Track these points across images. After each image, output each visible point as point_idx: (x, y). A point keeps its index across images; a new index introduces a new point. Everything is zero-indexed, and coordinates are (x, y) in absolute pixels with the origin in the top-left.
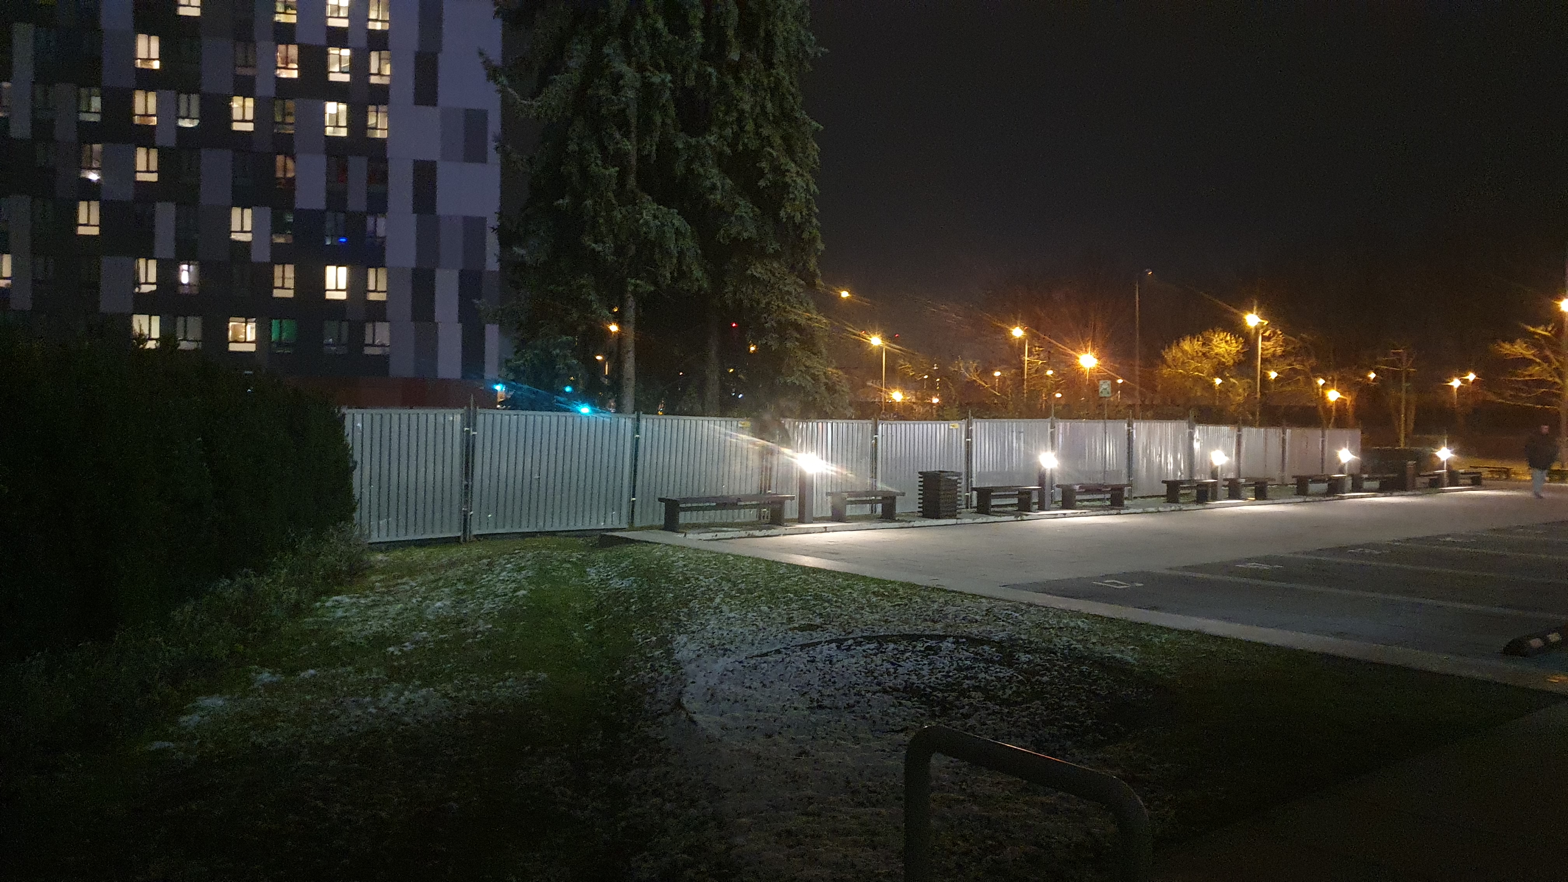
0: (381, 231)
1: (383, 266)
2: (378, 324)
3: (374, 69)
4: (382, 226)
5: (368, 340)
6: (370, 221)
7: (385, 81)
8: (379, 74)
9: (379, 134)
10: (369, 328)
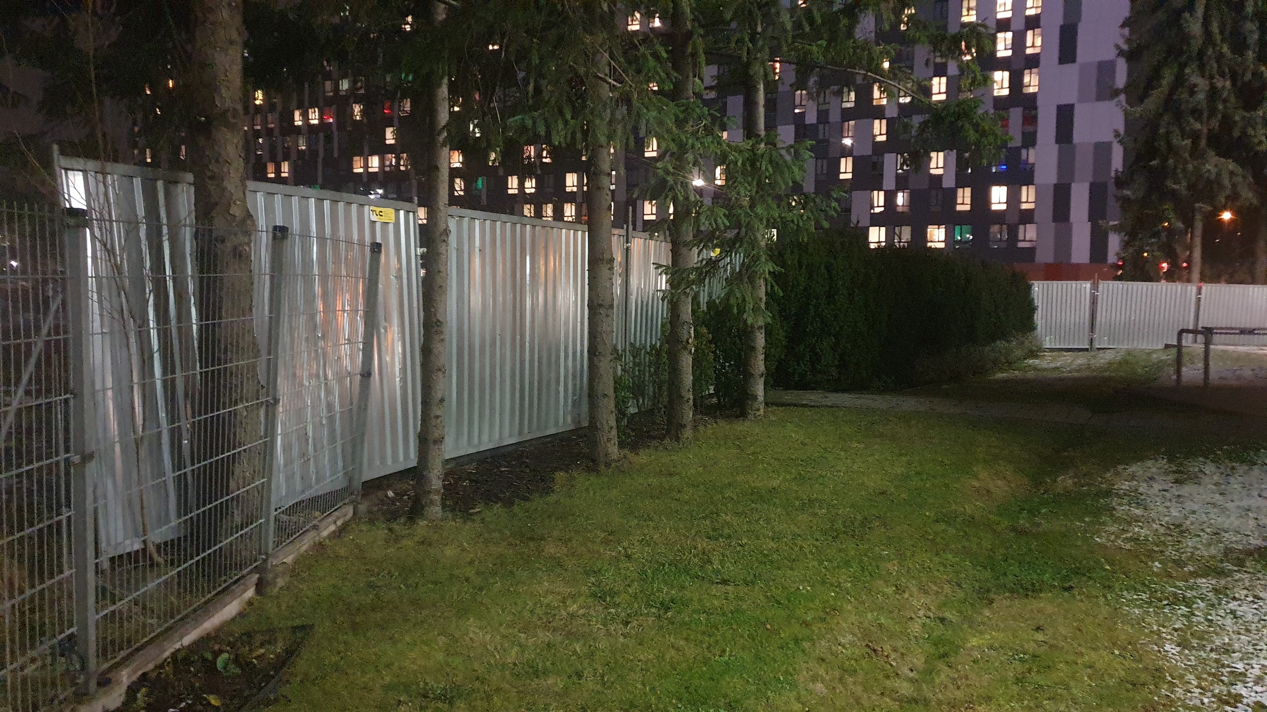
0: (1031, 160)
1: (1033, 184)
2: (1028, 225)
3: (1029, 43)
4: (1031, 156)
5: (1021, 236)
6: (1024, 152)
7: (1037, 50)
8: (1033, 46)
9: (1031, 90)
10: (1021, 228)
